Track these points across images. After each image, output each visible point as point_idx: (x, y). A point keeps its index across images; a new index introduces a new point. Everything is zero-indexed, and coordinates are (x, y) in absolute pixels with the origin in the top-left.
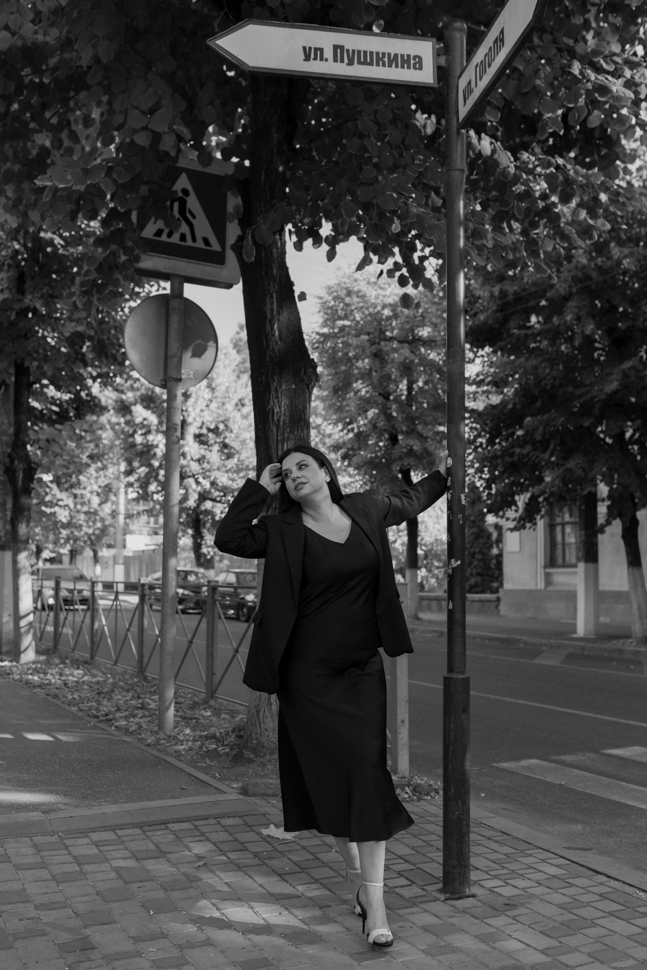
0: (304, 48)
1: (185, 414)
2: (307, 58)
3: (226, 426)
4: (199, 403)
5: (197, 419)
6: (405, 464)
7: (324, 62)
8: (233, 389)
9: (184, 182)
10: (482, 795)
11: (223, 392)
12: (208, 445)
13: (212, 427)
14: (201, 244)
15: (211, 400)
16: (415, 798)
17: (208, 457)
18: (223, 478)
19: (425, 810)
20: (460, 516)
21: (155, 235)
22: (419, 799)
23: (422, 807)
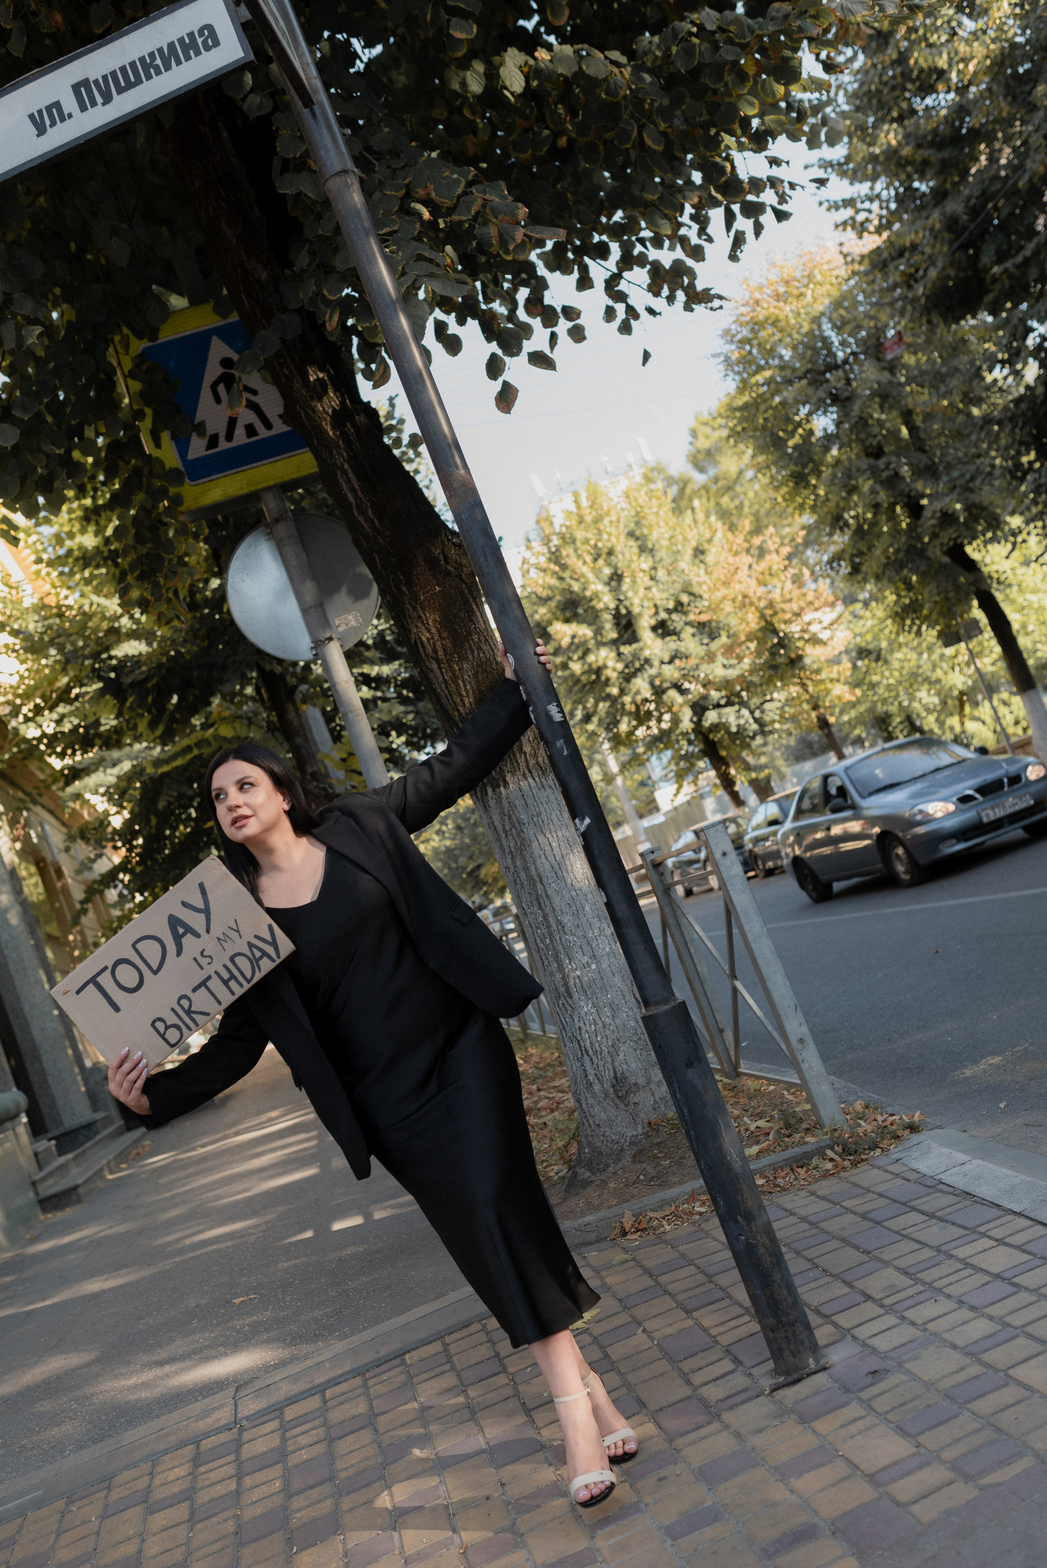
0: (31, 117)
1: (627, 603)
2: (41, 130)
3: (691, 594)
4: (638, 580)
5: (646, 604)
6: (945, 541)
7: (68, 122)
8: (680, 538)
9: (219, 350)
10: (1002, 1105)
11: (668, 548)
12: (675, 633)
13: (671, 605)
14: (280, 427)
15: (654, 568)
16: (847, 1163)
17: (683, 650)
18: (718, 671)
19: (855, 1184)
20: (560, 743)
21: (208, 448)
22: (855, 1164)
23: (853, 1179)
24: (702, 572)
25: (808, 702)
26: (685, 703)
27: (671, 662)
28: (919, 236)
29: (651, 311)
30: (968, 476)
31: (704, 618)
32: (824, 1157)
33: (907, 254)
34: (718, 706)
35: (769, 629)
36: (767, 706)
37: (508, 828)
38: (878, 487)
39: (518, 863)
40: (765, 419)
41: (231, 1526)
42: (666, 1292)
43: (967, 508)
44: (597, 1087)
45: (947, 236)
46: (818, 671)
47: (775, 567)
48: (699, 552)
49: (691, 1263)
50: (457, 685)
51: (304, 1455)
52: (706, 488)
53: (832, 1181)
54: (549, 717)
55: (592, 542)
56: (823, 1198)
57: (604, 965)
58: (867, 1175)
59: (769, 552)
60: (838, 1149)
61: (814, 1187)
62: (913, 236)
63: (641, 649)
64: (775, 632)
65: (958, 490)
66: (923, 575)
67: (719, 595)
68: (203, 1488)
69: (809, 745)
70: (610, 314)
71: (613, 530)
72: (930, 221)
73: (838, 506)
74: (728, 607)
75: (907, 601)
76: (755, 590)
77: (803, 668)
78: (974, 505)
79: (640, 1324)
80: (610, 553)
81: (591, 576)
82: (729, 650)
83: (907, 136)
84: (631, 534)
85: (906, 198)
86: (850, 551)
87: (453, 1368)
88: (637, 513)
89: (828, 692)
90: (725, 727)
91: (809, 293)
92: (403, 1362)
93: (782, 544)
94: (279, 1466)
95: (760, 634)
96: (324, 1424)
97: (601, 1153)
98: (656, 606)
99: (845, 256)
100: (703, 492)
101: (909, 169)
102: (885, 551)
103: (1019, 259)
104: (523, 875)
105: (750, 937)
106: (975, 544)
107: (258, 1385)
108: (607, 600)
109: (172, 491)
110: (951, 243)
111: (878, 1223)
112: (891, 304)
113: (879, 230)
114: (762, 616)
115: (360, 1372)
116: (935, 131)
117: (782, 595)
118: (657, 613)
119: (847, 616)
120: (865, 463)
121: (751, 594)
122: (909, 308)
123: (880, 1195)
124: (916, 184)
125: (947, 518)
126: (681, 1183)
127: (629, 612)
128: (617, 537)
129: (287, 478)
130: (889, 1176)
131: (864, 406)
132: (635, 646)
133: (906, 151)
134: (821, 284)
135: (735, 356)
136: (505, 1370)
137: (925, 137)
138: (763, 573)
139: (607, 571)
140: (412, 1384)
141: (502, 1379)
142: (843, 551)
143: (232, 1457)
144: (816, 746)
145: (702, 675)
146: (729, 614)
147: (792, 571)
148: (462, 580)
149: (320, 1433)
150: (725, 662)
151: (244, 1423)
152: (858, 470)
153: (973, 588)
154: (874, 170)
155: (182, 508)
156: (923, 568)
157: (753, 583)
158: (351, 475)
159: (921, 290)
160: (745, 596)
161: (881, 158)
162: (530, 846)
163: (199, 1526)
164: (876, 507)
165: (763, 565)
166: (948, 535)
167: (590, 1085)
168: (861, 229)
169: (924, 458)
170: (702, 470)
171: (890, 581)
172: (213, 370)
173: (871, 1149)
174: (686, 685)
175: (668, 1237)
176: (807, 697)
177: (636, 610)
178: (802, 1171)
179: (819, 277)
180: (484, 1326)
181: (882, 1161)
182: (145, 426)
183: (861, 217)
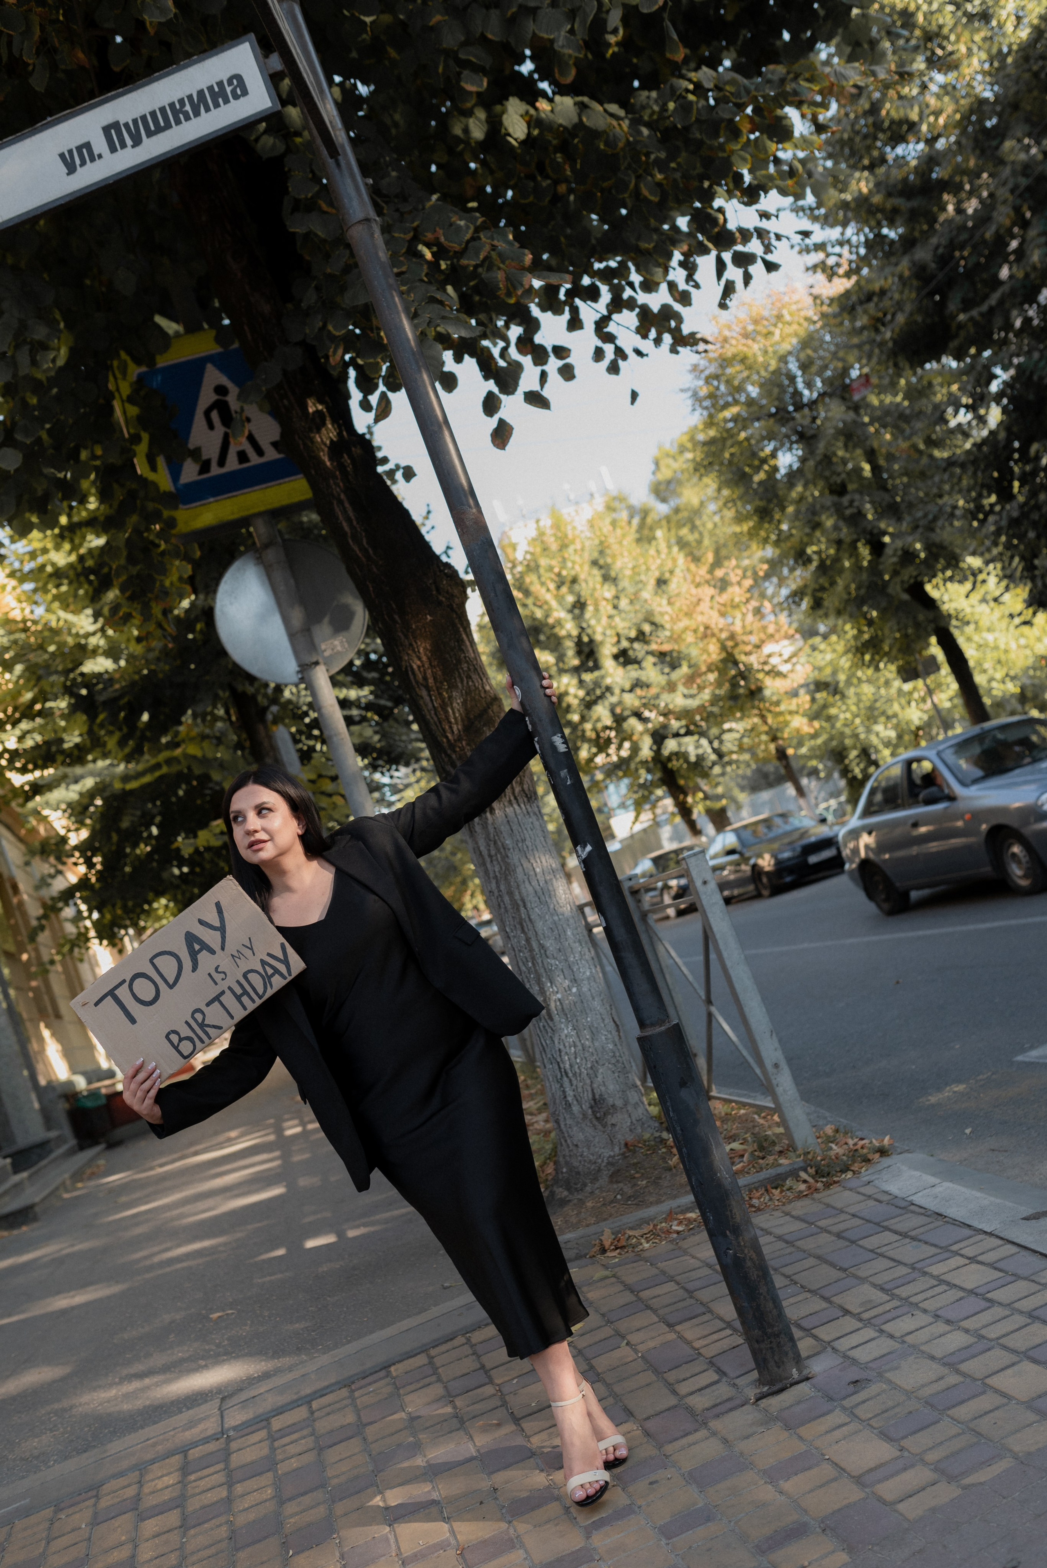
0: (62, 156)
1: (589, 631)
2: (72, 168)
3: (653, 623)
4: (601, 608)
5: (608, 632)
6: (906, 578)
7: (98, 162)
8: (643, 568)
9: (213, 377)
10: (968, 1131)
11: (631, 578)
12: (637, 662)
13: (633, 634)
14: (272, 454)
15: (617, 597)
16: (819, 1185)
17: (644, 679)
18: (678, 701)
19: (828, 1205)
20: (564, 773)
21: (201, 472)
22: (827, 1186)
23: (826, 1200)
24: (664, 602)
25: (767, 733)
26: (647, 731)
27: (631, 691)
28: (889, 282)
29: (639, 353)
30: (930, 517)
31: (666, 647)
32: (797, 1178)
33: (875, 299)
34: (677, 735)
35: (730, 659)
36: (726, 737)
37: (493, 852)
38: (841, 524)
39: (502, 887)
40: (732, 455)
41: (223, 1531)
42: (648, 1307)
43: (928, 547)
44: (576, 1108)
45: (915, 283)
46: (778, 703)
47: (737, 600)
48: (661, 582)
49: (671, 1279)
50: (446, 712)
51: (294, 1463)
52: (668, 519)
53: (806, 1202)
54: (554, 748)
55: (556, 570)
56: (798, 1218)
57: (585, 989)
58: (839, 1197)
59: (731, 584)
60: (812, 1171)
61: (788, 1208)
62: (882, 282)
63: (603, 677)
64: (736, 663)
65: (920, 530)
66: (883, 612)
67: (681, 625)
68: (194, 1495)
69: (765, 776)
70: (599, 354)
71: (577, 559)
72: (899, 268)
73: (801, 541)
74: (690, 638)
75: (866, 636)
76: (717, 621)
77: (762, 699)
78: (934, 544)
79: (623, 1337)
80: (574, 581)
81: (554, 604)
82: (690, 680)
83: (878, 185)
84: (595, 563)
85: (875, 244)
86: (813, 586)
87: (439, 1380)
88: (601, 543)
89: (787, 724)
90: (684, 756)
91: (777, 332)
92: (389, 1374)
93: (744, 577)
94: (270, 1474)
95: (721, 665)
96: (312, 1434)
97: (578, 1173)
98: (618, 635)
99: (816, 298)
100: (664, 523)
101: (879, 216)
102: (847, 587)
103: (984, 308)
104: (507, 899)
105: (729, 964)
106: (934, 581)
107: (244, 1396)
108: (569, 627)
109: (166, 513)
110: (919, 290)
111: (853, 1242)
112: (859, 346)
113: (848, 275)
114: (723, 648)
115: (347, 1383)
116: (905, 180)
117: (744, 627)
118: (619, 642)
119: (807, 649)
120: (829, 500)
121: (713, 626)
122: (877, 351)
123: (854, 1216)
124: (885, 231)
125: (908, 556)
126: (659, 1202)
127: (591, 641)
128: (581, 566)
129: (276, 505)
130: (862, 1198)
131: (829, 444)
132: (596, 674)
133: (877, 199)
134: (789, 324)
135: (704, 392)
136: (491, 1381)
137: (895, 186)
138: (724, 605)
139: (570, 599)
140: (399, 1396)
141: (489, 1390)
142: (806, 586)
143: (221, 1466)
144: (772, 777)
145: (662, 704)
146: (689, 645)
147: (754, 604)
148: (452, 610)
149: (310, 1442)
150: (686, 691)
151: (231, 1433)
152: (822, 507)
153: (932, 626)
154: (845, 216)
155: (174, 532)
156: (884, 604)
157: (715, 614)
158: (347, 505)
159: (888, 335)
160: (707, 628)
161: (853, 205)
162: (514, 871)
163: (192, 1532)
164: (839, 543)
165: (724, 598)
166: (908, 573)
167: (569, 1105)
168: (831, 273)
169: (887, 497)
170: (664, 500)
171: (851, 616)
172: (207, 396)
173: (843, 1171)
174: (647, 714)
175: (646, 1254)
176: (766, 728)
177: (598, 637)
178: (776, 1192)
179: (787, 318)
180: (468, 1340)
181: (854, 1183)
182: (142, 449)
183: (831, 261)
